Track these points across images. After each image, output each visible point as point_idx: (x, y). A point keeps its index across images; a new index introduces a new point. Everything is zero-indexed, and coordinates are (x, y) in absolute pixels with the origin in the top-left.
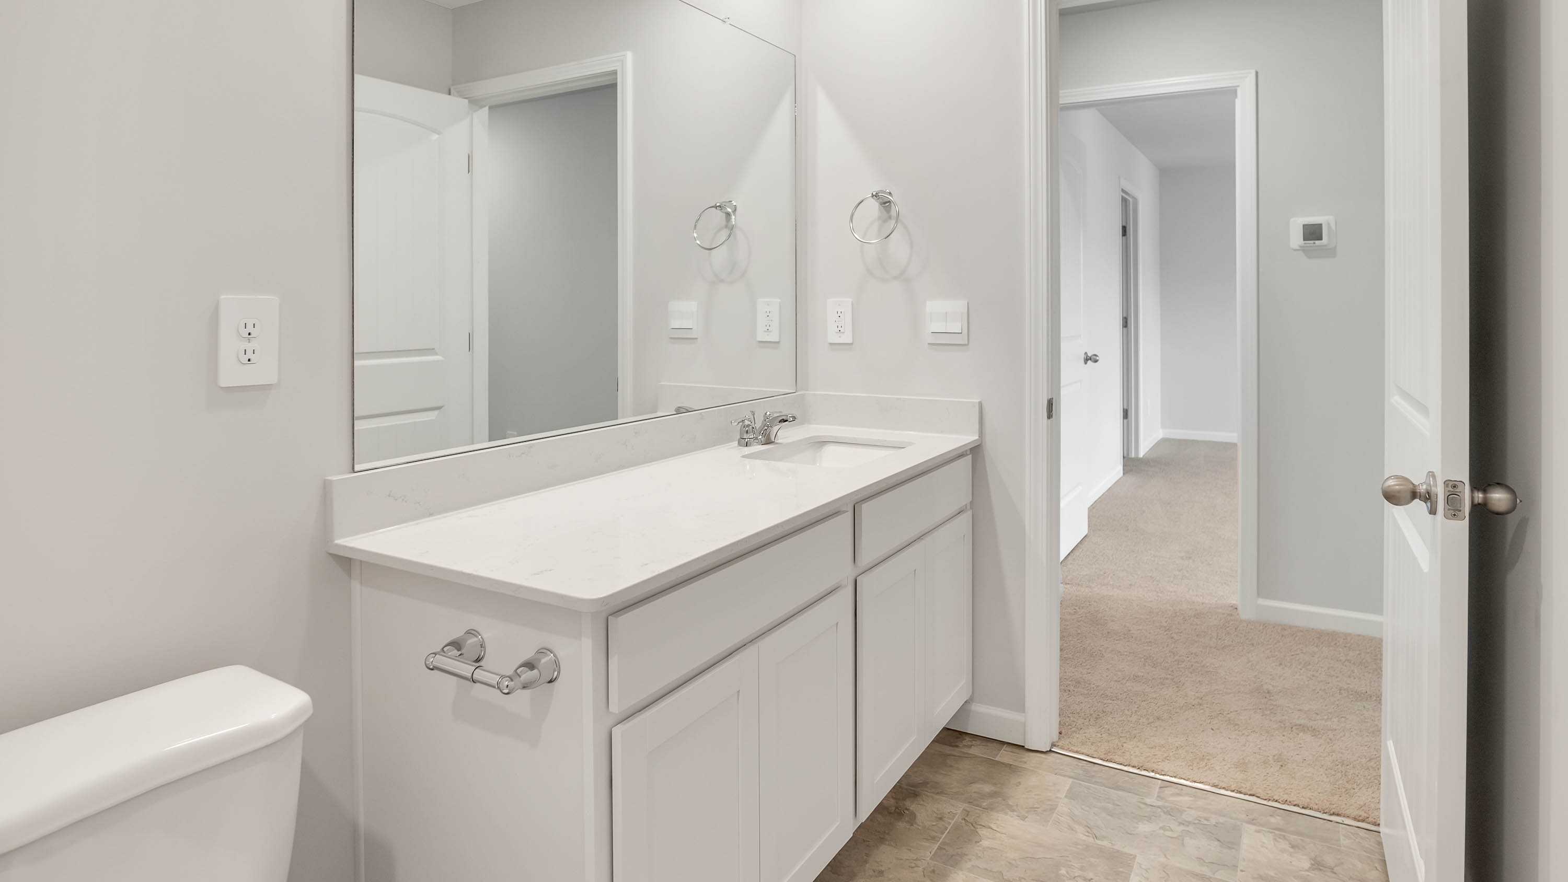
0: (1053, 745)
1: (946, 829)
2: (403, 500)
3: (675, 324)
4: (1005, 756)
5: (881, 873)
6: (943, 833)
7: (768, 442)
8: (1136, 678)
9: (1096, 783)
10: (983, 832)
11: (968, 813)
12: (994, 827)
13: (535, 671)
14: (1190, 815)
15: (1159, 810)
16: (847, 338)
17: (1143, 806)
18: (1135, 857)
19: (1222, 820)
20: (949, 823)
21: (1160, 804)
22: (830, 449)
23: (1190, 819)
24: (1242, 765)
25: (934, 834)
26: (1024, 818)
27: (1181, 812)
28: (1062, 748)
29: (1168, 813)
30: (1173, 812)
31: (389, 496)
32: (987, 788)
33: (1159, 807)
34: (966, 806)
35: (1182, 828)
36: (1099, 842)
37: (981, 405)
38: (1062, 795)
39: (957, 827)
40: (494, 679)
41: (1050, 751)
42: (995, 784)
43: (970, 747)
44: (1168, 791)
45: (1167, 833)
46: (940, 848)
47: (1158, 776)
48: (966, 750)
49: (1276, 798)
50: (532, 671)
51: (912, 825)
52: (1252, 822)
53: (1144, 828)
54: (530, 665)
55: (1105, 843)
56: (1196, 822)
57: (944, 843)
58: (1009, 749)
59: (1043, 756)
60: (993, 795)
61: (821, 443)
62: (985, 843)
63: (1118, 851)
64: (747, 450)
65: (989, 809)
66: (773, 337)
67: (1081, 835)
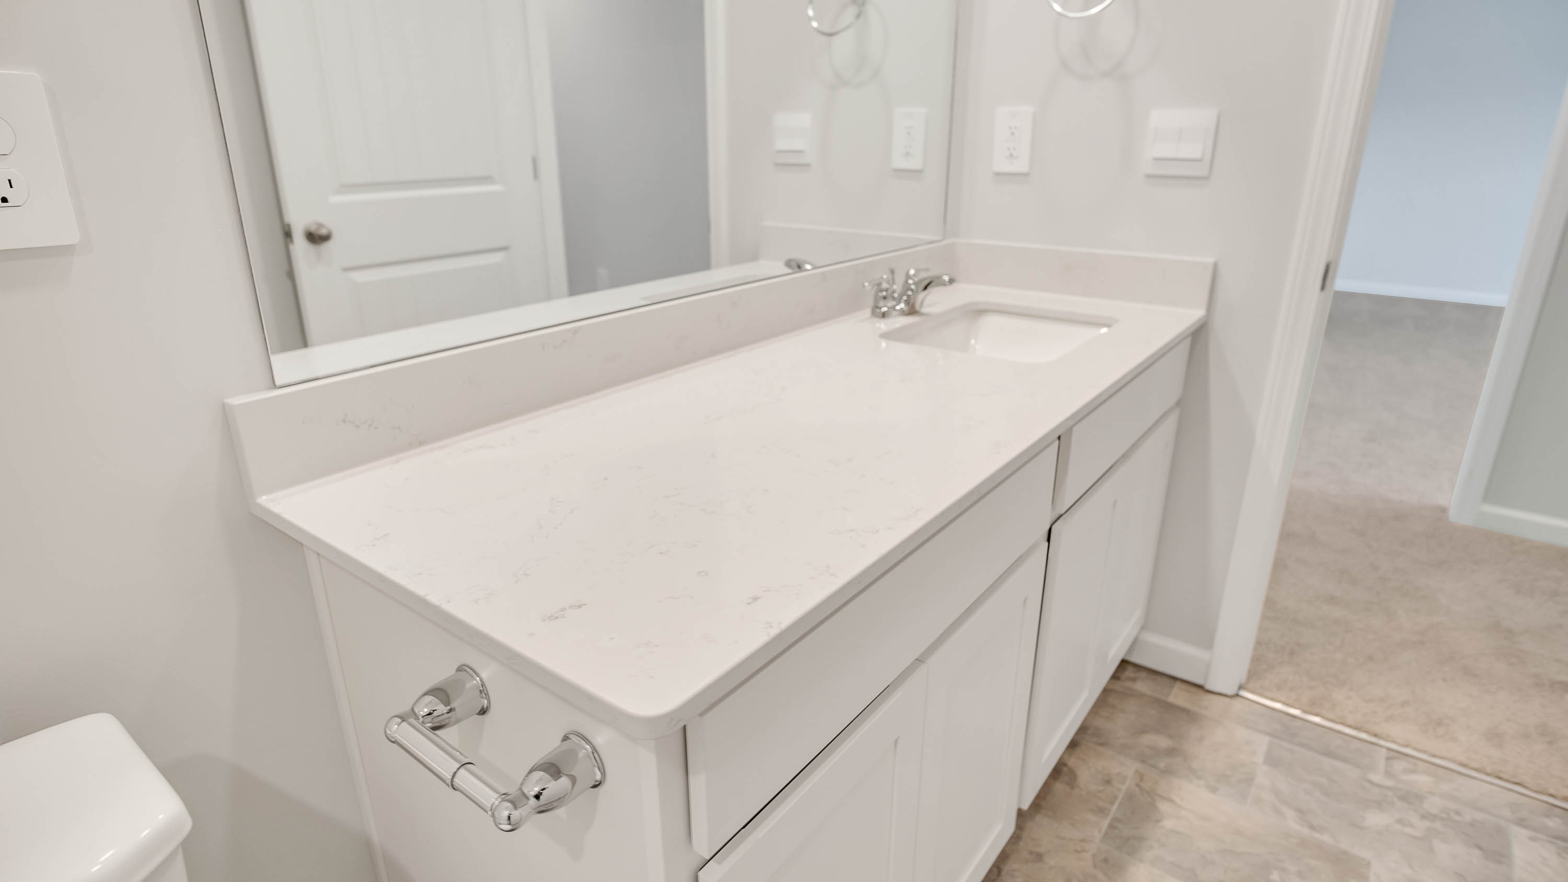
0: (1241, 687)
1: (1116, 797)
2: (370, 426)
3: (782, 144)
4: (1178, 696)
5: (1039, 857)
6: (1112, 803)
7: (912, 311)
8: (1332, 600)
9: (1301, 744)
10: (1163, 806)
11: (1141, 777)
12: (1178, 800)
13: (564, 781)
14: (1434, 804)
15: (1390, 793)
16: (1021, 165)
17: (1367, 785)
18: (1368, 864)
19: (1479, 816)
20: (1120, 790)
21: (1389, 783)
22: (991, 322)
23: (1434, 811)
24: (1495, 737)
25: (1101, 804)
26: (1214, 790)
27: (1420, 798)
28: (1253, 692)
29: (1403, 798)
30: (1410, 797)
31: (344, 421)
32: (1163, 742)
33: (1389, 788)
34: (1137, 765)
35: (1426, 824)
36: (1316, 835)
37: (1215, 267)
38: (1259, 759)
39: (1130, 797)
40: (489, 797)
41: (1237, 695)
42: (1171, 737)
43: (1134, 680)
44: (1399, 766)
45: (1409, 830)
46: (1111, 826)
47: (1382, 742)
48: (1129, 684)
49: (1552, 791)
50: (556, 780)
51: (1073, 788)
52: (1521, 823)
53: (1376, 819)
54: (553, 769)
55: (1326, 838)
56: (1444, 815)
57: (1115, 819)
58: (1183, 686)
59: (1226, 699)
60: (1171, 752)
61: (977, 312)
62: (1168, 824)
63: (1345, 852)
64: (883, 325)
65: (1168, 772)
66: (915, 163)
67: (1292, 823)
